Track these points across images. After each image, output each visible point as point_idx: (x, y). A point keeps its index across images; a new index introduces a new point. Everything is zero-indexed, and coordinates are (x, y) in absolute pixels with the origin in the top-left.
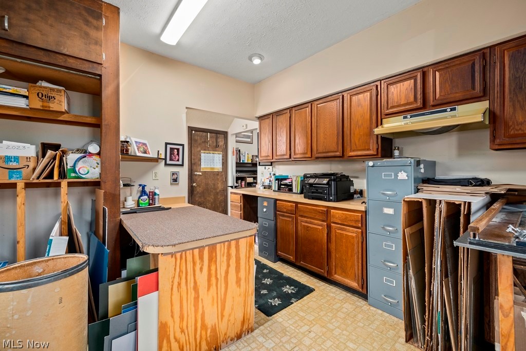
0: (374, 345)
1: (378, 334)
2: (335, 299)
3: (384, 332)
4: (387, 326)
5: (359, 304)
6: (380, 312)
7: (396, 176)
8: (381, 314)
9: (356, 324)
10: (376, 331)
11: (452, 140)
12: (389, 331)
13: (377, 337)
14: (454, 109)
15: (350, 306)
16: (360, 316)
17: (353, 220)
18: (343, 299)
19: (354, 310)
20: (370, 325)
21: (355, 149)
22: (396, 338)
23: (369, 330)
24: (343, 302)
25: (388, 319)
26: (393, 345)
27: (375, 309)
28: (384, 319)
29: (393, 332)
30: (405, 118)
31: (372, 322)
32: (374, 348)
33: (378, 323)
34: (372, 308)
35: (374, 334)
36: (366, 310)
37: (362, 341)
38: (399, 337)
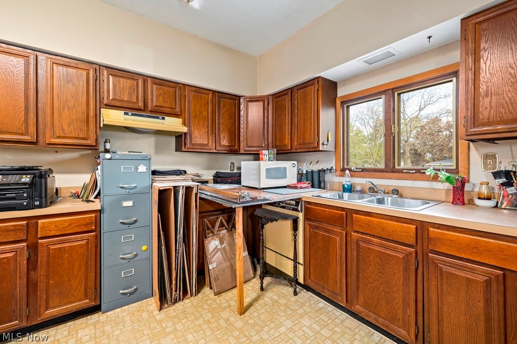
0: (146, 334)
1: (138, 325)
2: (58, 340)
3: (140, 319)
4: (136, 314)
5: (92, 321)
6: (119, 310)
7: (137, 169)
8: (122, 310)
9: (114, 336)
10: (135, 325)
11: (151, 140)
12: (142, 316)
13: (141, 327)
14: (163, 118)
15: (87, 330)
16: (108, 328)
17: (82, 225)
18: (69, 332)
19: (95, 329)
20: (124, 326)
21: (62, 135)
22: (151, 315)
23: (129, 329)
24: (73, 335)
25: (130, 309)
26: (156, 320)
27: (112, 312)
28: (128, 312)
29: (145, 313)
30: (126, 114)
31: (124, 322)
32: (147, 335)
33: (129, 318)
34: (109, 313)
35: (136, 327)
36: (105, 319)
37: (135, 341)
38: (152, 312)
